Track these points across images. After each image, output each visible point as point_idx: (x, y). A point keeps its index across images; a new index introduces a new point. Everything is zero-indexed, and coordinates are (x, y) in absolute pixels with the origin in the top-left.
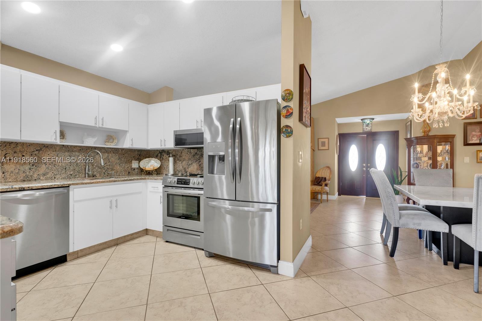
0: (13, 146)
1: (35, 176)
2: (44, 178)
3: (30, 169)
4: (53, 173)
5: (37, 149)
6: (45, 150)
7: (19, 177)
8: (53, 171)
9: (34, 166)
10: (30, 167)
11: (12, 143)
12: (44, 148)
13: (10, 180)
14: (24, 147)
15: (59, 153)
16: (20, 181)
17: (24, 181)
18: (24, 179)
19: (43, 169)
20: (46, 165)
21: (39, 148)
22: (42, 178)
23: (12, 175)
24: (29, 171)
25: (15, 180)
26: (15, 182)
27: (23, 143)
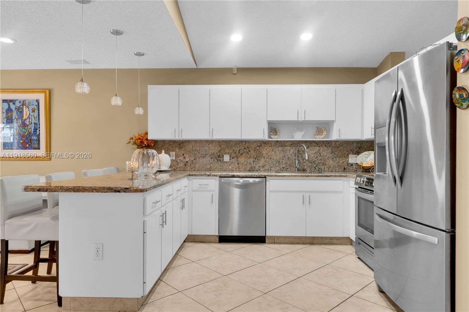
0: (244, 143)
1: (257, 167)
2: (263, 170)
3: (254, 161)
4: (269, 165)
5: (258, 145)
6: (263, 146)
7: (247, 168)
8: (269, 164)
9: (256, 159)
10: (254, 160)
11: (243, 141)
12: (263, 144)
13: (242, 170)
14: (250, 144)
15: (274, 147)
16: (247, 171)
17: (250, 171)
18: (250, 169)
19: (262, 162)
20: (265, 159)
21: (260, 145)
22: (261, 169)
23: (243, 165)
24: (253, 163)
25: (245, 170)
26: (245, 171)
27: (250, 141)
